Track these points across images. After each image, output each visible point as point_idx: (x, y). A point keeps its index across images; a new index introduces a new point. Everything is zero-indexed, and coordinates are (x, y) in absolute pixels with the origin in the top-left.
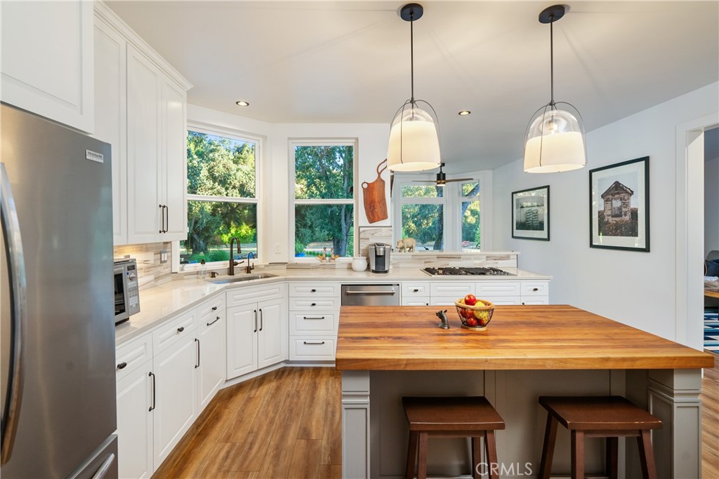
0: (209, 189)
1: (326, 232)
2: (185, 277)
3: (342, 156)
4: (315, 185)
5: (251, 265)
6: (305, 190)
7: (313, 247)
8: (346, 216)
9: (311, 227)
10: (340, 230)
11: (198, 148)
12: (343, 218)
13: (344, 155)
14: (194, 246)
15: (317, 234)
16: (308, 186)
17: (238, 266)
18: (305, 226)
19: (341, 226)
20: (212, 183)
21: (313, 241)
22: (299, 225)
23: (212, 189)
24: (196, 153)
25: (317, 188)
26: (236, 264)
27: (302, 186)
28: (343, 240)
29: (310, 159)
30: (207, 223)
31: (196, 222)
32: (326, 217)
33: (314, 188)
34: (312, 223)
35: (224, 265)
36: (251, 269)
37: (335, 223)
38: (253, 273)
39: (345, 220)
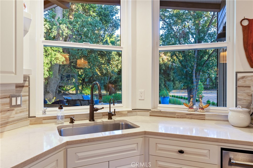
0: (117, 60)
1: (183, 84)
2: (44, 121)
3: (193, 37)
4: (176, 55)
5: (112, 110)
6: (170, 59)
7: (174, 93)
8: (196, 74)
9: (173, 81)
10: (192, 83)
11: (111, 39)
12: (194, 75)
13: (194, 36)
14: (110, 90)
15: (177, 85)
16: (171, 56)
17: (99, 111)
18: (169, 80)
19: (193, 80)
20: (118, 57)
21: (174, 89)
22: (166, 80)
23: (118, 60)
24: (111, 42)
25: (177, 57)
26: (97, 110)
27: (168, 57)
28: (194, 89)
29: (173, 40)
30: (115, 79)
31: (110, 78)
32: (183, 75)
33: (175, 57)
34: (174, 79)
35: (85, 110)
36: (113, 115)
37: (189, 78)
38: (116, 119)
39: (196, 76)
